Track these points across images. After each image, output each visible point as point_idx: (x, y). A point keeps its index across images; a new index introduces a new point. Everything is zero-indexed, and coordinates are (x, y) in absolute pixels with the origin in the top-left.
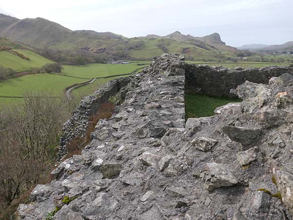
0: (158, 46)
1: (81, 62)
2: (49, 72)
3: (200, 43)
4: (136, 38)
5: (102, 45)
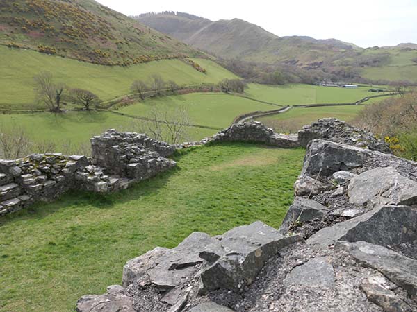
0: (415, 61)
1: (277, 81)
2: (225, 91)
4: (376, 48)
5: (317, 58)
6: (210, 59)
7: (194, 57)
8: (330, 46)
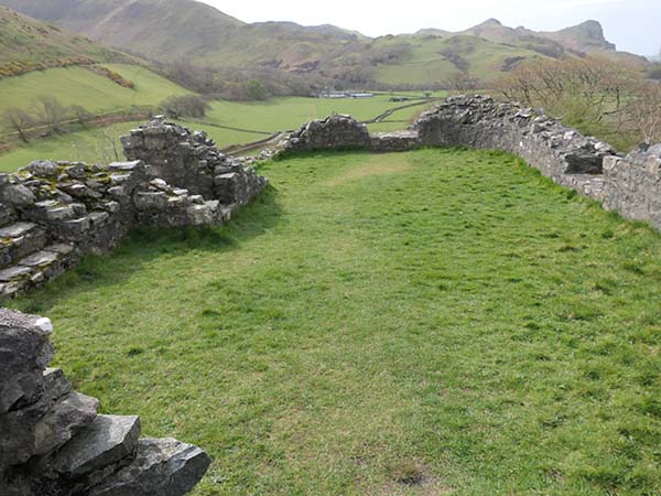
0: (444, 55)
1: (256, 94)
2: (175, 116)
3: (547, 46)
4: (390, 37)
5: (309, 55)
6: (138, 64)
7: (108, 61)
8: (326, 35)
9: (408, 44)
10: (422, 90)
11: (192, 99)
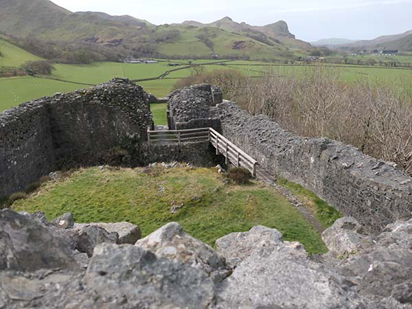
0: (199, 38)
1: (83, 59)
2: (32, 74)
3: (258, 35)
4: (167, 26)
5: (116, 35)
8: (126, 22)
9: (177, 31)
10: (187, 59)
11: (43, 63)
